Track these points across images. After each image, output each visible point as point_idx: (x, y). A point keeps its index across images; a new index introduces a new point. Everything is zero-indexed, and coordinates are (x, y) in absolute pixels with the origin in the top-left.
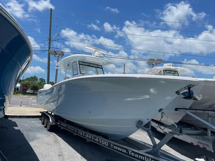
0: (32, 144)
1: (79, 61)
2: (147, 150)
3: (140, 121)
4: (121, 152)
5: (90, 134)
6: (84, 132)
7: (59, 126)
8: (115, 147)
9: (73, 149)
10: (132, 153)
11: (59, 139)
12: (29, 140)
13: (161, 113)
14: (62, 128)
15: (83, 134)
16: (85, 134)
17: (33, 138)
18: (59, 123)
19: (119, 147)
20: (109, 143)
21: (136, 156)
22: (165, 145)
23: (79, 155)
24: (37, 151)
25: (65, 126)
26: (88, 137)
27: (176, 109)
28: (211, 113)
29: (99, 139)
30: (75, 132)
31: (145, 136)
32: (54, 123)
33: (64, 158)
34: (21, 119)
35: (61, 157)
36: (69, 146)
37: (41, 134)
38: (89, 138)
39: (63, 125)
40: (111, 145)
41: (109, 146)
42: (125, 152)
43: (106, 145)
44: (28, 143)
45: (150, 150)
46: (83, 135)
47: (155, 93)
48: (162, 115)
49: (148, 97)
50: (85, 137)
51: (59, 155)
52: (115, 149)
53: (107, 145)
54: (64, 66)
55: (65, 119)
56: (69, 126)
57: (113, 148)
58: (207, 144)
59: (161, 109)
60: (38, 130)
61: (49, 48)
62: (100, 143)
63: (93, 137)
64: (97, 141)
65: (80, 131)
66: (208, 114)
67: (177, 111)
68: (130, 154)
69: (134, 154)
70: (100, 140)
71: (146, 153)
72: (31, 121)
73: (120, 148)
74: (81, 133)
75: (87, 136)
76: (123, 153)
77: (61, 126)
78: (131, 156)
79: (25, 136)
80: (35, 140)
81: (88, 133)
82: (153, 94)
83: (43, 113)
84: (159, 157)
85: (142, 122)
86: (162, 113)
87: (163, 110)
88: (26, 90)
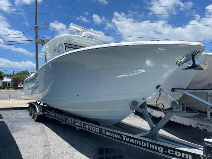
0: (14, 135)
1: (65, 44)
2: (143, 134)
3: (134, 102)
4: (115, 138)
5: (79, 121)
6: (73, 120)
7: (47, 116)
8: (107, 133)
9: (61, 138)
10: (126, 138)
11: (47, 128)
12: (12, 132)
13: (158, 90)
14: (50, 117)
15: (72, 121)
16: (75, 121)
17: (17, 129)
18: (46, 113)
19: (112, 132)
20: (101, 129)
21: (131, 141)
22: (161, 129)
23: (67, 145)
24: (19, 143)
25: (53, 115)
26: (78, 124)
27: (173, 90)
28: (209, 92)
29: (89, 125)
30: (64, 121)
31: (139, 122)
32: (41, 113)
33: (49, 148)
34: (7, 112)
35: (47, 147)
36: (57, 135)
37: (27, 124)
38: (79, 126)
39: (50, 114)
40: (103, 131)
41: (101, 133)
42: (119, 138)
43: (97, 132)
44: (11, 134)
45: (146, 134)
46: (72, 123)
47: (151, 65)
48: (160, 92)
49: (143, 71)
50: (75, 125)
51: (44, 146)
52: (108, 136)
53: (99, 132)
54: (50, 51)
55: (53, 108)
56: (58, 115)
57: (105, 134)
58: (208, 125)
59: (159, 85)
60: (25, 121)
61: (37, 37)
62: (91, 129)
63: (82, 124)
64: (88, 128)
65: (69, 119)
66: (207, 93)
67: (174, 91)
68: (124, 139)
69: (129, 139)
70: (91, 127)
71: (143, 137)
72: (18, 112)
73: (113, 134)
74: (70, 121)
75: (76, 123)
76: (117, 139)
77: (50, 115)
78: (125, 141)
79: (9, 127)
80: (19, 131)
81: (77, 121)
82: (150, 67)
83: (30, 104)
84: (158, 140)
85: (137, 103)
86: (160, 89)
87: (161, 86)
88: (17, 84)
